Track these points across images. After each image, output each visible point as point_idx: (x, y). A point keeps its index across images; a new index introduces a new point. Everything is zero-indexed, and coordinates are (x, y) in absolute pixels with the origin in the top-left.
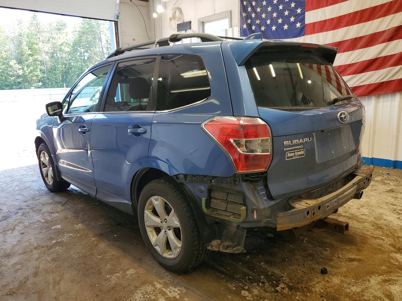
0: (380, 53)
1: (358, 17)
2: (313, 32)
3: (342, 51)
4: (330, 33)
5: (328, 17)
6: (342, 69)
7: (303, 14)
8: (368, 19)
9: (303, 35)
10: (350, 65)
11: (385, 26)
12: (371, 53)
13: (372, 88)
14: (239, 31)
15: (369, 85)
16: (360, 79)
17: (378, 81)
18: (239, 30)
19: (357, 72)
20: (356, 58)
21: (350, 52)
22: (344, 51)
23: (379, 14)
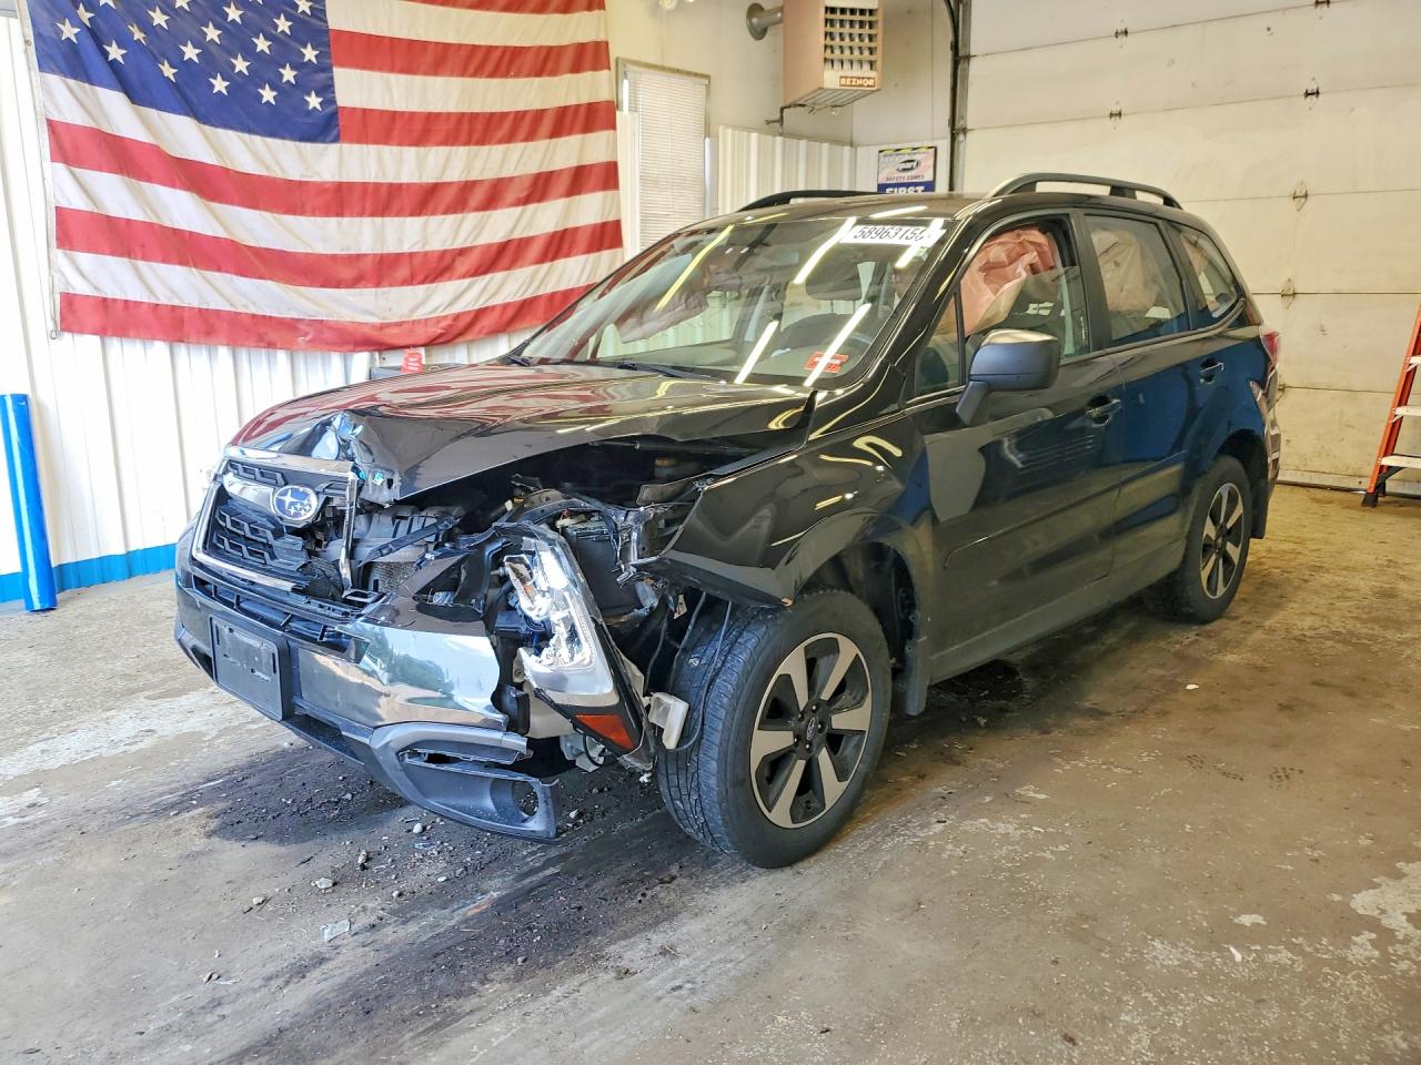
0: (513, 230)
1: (465, 126)
2: (362, 138)
3: (441, 209)
4: (410, 152)
5: (400, 104)
6: (448, 260)
7: (324, 67)
8: (483, 141)
9: (336, 140)
10: (462, 252)
11: (512, 167)
12: (499, 225)
13: (510, 313)
14: (27, 42)
15: (506, 306)
16: (485, 288)
17: (519, 298)
18: (32, 39)
19: (482, 270)
20: (470, 235)
21: (459, 216)
22: (446, 212)
23: (500, 134)
